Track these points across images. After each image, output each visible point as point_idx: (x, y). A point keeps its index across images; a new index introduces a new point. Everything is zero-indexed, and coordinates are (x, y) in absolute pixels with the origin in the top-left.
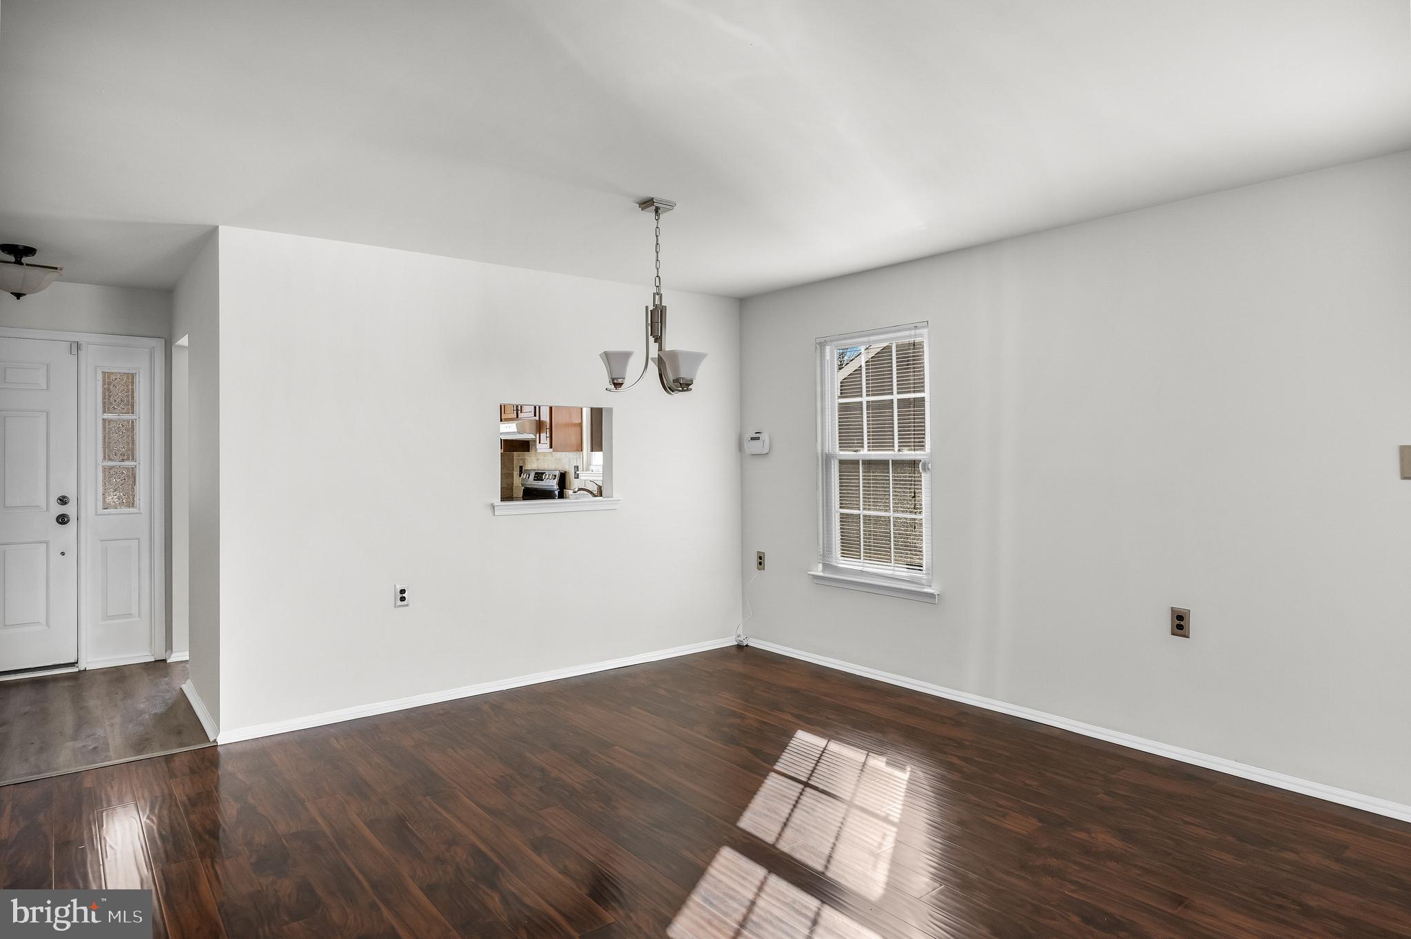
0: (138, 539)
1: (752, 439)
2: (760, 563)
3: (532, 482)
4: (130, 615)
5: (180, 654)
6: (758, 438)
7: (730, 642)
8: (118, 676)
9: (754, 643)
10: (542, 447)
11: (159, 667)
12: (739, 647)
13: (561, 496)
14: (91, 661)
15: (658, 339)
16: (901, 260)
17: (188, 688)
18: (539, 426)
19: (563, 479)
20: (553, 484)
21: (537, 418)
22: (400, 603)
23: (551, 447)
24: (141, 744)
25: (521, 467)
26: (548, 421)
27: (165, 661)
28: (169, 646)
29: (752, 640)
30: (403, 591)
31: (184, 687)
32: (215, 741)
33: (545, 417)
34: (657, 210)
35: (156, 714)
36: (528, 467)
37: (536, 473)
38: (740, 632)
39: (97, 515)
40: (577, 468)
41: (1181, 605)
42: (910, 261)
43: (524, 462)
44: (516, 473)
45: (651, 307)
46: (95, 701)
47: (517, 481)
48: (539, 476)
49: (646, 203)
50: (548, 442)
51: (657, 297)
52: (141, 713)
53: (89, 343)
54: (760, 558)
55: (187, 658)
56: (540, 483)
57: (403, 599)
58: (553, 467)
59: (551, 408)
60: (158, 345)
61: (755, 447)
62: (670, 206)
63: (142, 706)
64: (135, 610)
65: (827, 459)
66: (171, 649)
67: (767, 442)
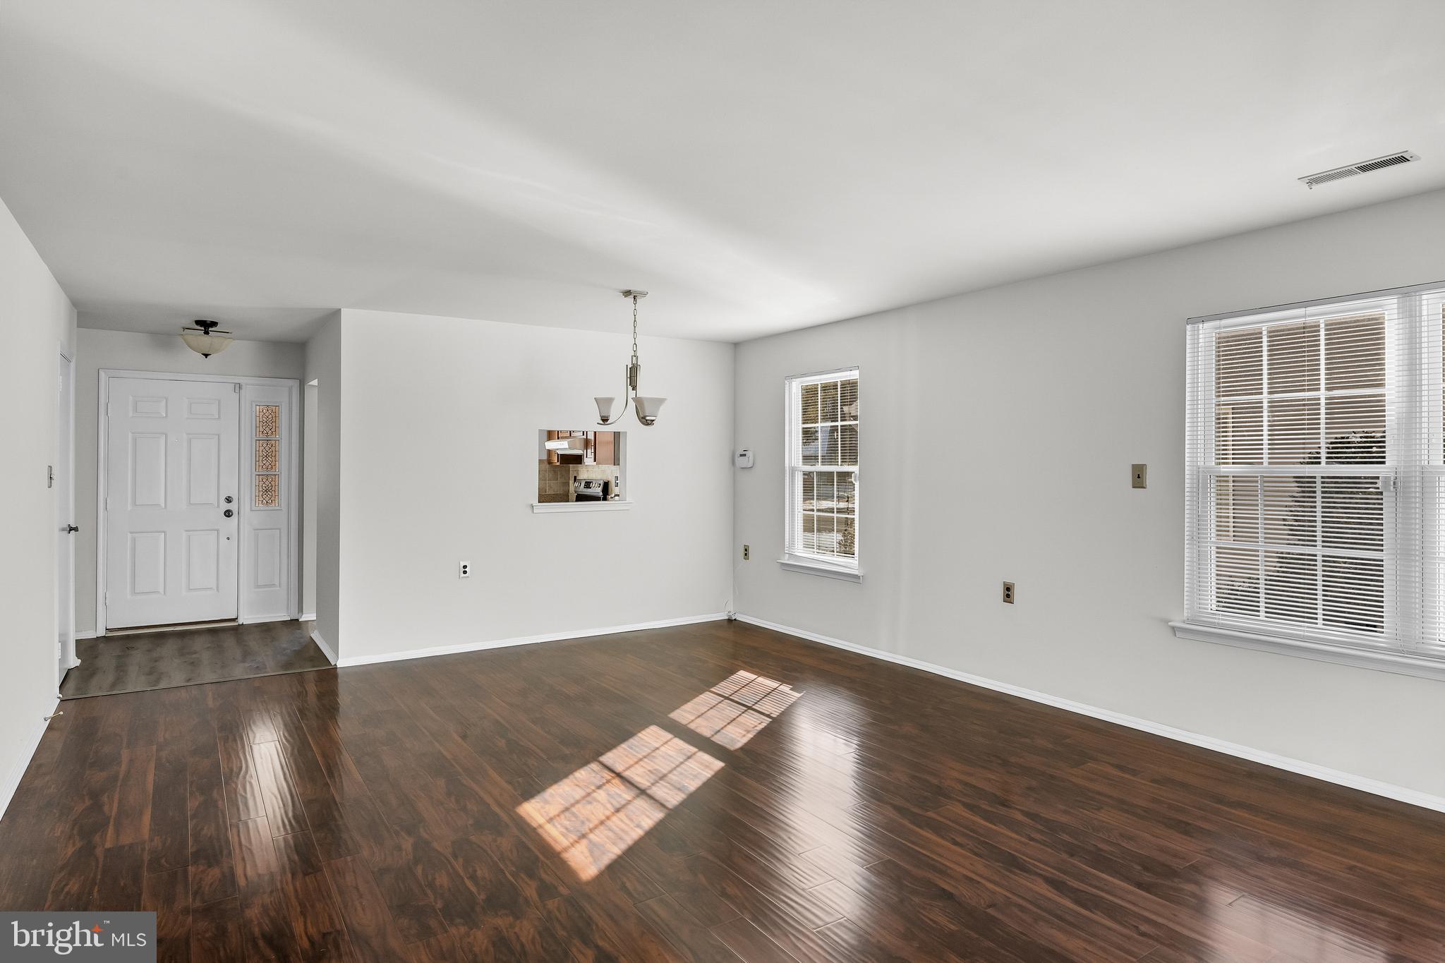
0: (280, 529)
1: (741, 455)
2: (746, 554)
3: (582, 490)
4: (274, 585)
5: (309, 616)
6: (745, 455)
7: (721, 616)
8: (266, 629)
9: (741, 618)
10: (588, 461)
11: (294, 623)
12: (730, 621)
13: (605, 499)
14: (246, 618)
15: (634, 388)
16: (839, 319)
17: (316, 636)
18: (587, 443)
19: (606, 487)
20: (598, 491)
21: (585, 437)
22: (462, 575)
23: (595, 461)
24: (288, 665)
25: (575, 477)
26: (593, 439)
27: (298, 620)
28: (301, 610)
29: (740, 615)
30: (465, 567)
31: (312, 635)
32: (335, 665)
33: (591, 437)
34: (635, 297)
35: (295, 651)
36: (579, 477)
37: (586, 482)
38: (732, 610)
39: (251, 510)
40: (617, 478)
41: (1008, 581)
42: (847, 320)
43: (578, 473)
44: (571, 482)
45: (630, 366)
46: (253, 643)
47: (572, 489)
48: (588, 485)
49: (627, 293)
50: (593, 456)
51: (634, 358)
52: (285, 649)
53: (246, 384)
54: (746, 550)
55: (315, 618)
56: (589, 490)
57: (465, 572)
58: (599, 477)
59: (595, 432)
60: (295, 384)
61: (741, 462)
62: (644, 294)
63: (284, 646)
64: (277, 583)
65: (793, 470)
66: (302, 612)
67: (751, 458)
